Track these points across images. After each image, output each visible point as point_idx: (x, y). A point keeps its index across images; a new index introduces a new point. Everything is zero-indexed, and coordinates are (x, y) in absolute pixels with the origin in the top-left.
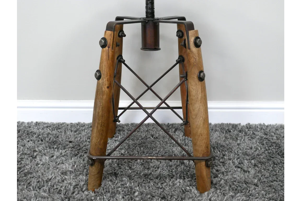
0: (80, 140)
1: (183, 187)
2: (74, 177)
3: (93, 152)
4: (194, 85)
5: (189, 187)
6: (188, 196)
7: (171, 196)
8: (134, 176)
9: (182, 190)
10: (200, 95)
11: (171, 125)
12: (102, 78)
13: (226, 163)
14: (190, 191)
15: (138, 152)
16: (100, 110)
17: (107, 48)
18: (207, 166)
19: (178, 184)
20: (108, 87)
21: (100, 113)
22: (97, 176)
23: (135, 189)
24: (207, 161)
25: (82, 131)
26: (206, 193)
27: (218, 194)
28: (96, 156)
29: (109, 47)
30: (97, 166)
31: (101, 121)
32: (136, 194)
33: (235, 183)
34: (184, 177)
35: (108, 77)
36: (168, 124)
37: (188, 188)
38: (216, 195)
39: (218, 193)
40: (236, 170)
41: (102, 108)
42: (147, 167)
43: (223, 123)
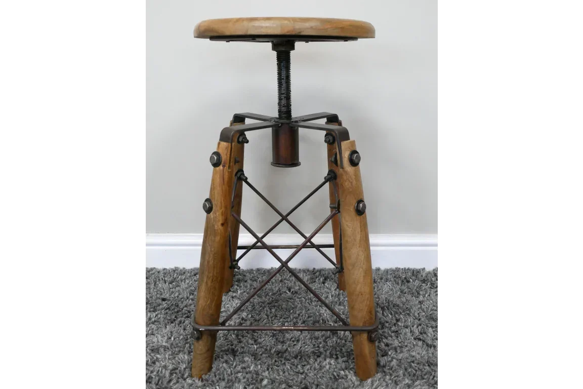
0: (178, 297)
1: (334, 371)
2: (171, 357)
3: (200, 320)
4: (349, 221)
5: (345, 372)
6: (343, 386)
7: (317, 385)
8: (261, 355)
9: (334, 375)
10: (359, 236)
11: (318, 271)
12: (213, 210)
13: (401, 333)
14: (345, 377)
15: (267, 316)
16: (210, 259)
17: (221, 167)
18: (371, 340)
19: (328, 367)
20: (222, 225)
21: (211, 263)
22: (205, 355)
23: (264, 374)
24: (370, 332)
25: (182, 281)
26: (369, 381)
27: (386, 382)
28: (204, 325)
29: (224, 166)
30: (205, 340)
31: (211, 275)
32: (265, 382)
33: (413, 364)
34: (336, 355)
35: (223, 209)
36: (314, 269)
37: (342, 372)
38: (384, 384)
39: (386, 380)
40: (415, 343)
41: (215, 254)
42: (281, 340)
43: (399, 267)
